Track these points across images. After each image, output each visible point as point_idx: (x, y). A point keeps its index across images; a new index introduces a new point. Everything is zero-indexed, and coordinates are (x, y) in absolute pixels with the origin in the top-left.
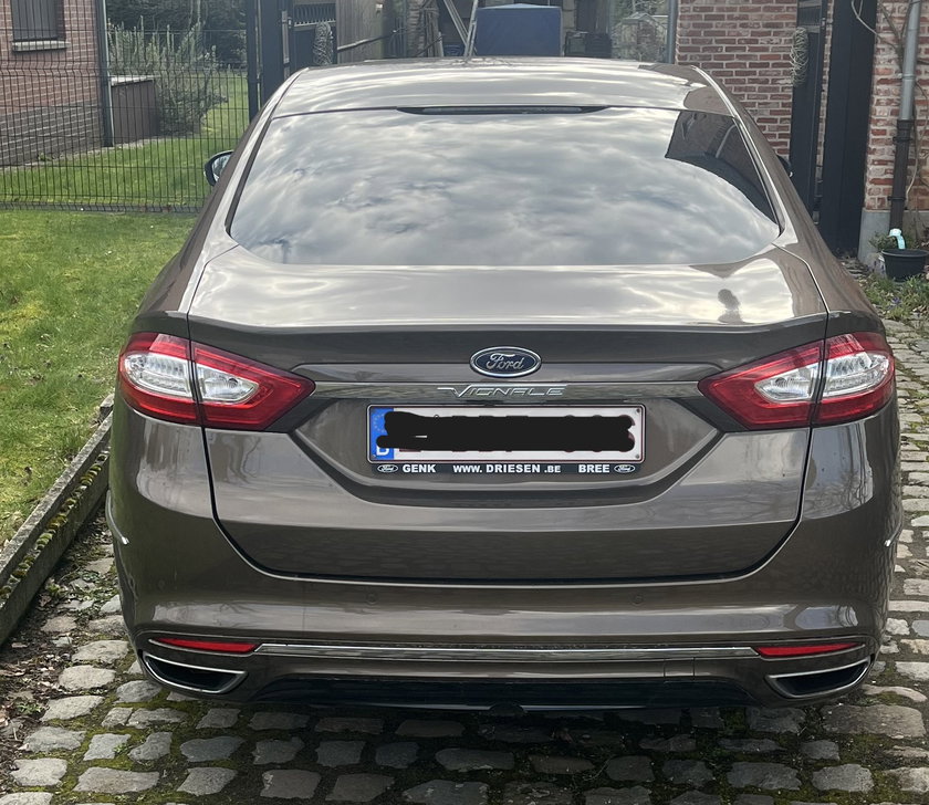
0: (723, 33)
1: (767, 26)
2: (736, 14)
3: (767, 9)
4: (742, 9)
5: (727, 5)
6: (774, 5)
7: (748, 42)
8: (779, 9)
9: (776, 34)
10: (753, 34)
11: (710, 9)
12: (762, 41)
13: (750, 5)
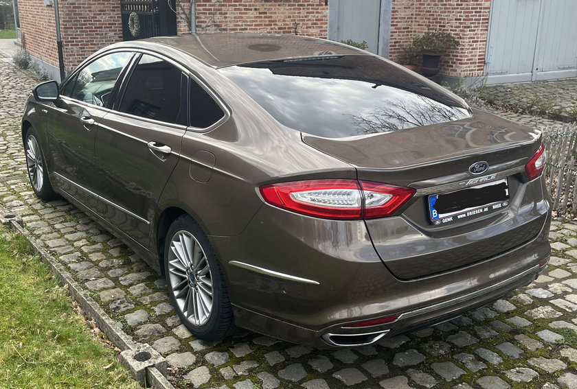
0: (81, 14)
1: (100, 11)
2: (86, 6)
3: (99, 4)
4: (88, 4)
5: (82, 2)
6: (101, 2)
7: (93, 18)
8: (104, 4)
9: (104, 14)
10: (94, 14)
11: (75, 4)
12: (98, 17)
13: (91, 2)
